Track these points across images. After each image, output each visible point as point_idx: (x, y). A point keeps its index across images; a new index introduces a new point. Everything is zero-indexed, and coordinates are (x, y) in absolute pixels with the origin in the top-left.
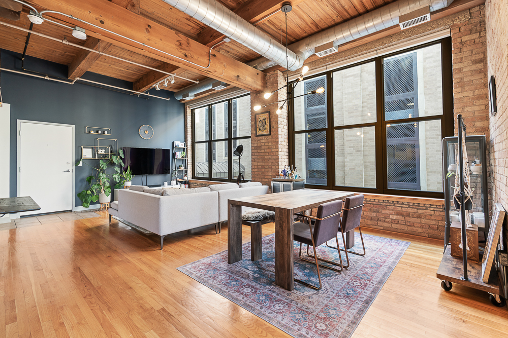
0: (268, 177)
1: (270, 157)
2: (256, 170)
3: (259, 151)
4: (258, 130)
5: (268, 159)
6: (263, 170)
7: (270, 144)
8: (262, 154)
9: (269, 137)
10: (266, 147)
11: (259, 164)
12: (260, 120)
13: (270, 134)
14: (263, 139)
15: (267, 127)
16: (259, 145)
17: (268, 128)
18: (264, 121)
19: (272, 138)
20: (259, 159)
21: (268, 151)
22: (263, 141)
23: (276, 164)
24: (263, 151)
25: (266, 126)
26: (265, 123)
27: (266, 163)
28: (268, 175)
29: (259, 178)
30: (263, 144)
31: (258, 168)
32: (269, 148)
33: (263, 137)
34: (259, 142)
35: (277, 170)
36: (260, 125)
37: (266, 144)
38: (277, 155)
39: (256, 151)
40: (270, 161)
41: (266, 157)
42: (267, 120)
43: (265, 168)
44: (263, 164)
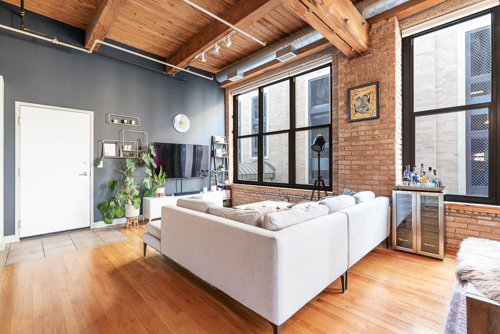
0: (372, 182)
1: (377, 152)
2: (347, 172)
3: (353, 144)
4: (353, 111)
5: (373, 156)
6: (362, 172)
7: (377, 132)
8: (360, 148)
9: (375, 122)
10: (368, 138)
11: (353, 163)
12: (357, 96)
13: (378, 117)
14: (363, 127)
15: (373, 107)
16: (354, 134)
17: (375, 107)
18: (366, 99)
19: (382, 122)
20: (354, 156)
21: (372, 142)
22: (363, 128)
23: (390, 162)
24: (362, 143)
25: (370, 106)
26: (369, 100)
27: (368, 162)
28: (372, 180)
29: (354, 184)
30: (362, 133)
31: (351, 170)
32: (373, 138)
33: (363, 123)
34: (353, 130)
35: (391, 172)
36: (358, 104)
37: (370, 132)
38: (392, 149)
39: (347, 143)
40: (377, 157)
41: (368, 153)
42: (373, 97)
43: (365, 169)
44: (363, 163)
